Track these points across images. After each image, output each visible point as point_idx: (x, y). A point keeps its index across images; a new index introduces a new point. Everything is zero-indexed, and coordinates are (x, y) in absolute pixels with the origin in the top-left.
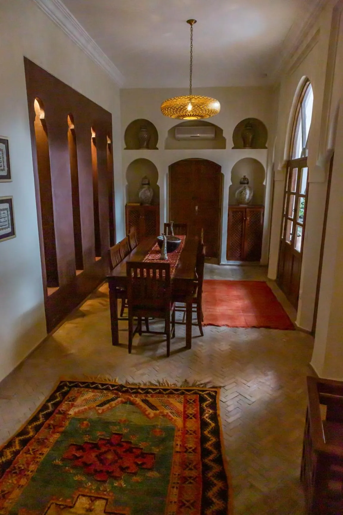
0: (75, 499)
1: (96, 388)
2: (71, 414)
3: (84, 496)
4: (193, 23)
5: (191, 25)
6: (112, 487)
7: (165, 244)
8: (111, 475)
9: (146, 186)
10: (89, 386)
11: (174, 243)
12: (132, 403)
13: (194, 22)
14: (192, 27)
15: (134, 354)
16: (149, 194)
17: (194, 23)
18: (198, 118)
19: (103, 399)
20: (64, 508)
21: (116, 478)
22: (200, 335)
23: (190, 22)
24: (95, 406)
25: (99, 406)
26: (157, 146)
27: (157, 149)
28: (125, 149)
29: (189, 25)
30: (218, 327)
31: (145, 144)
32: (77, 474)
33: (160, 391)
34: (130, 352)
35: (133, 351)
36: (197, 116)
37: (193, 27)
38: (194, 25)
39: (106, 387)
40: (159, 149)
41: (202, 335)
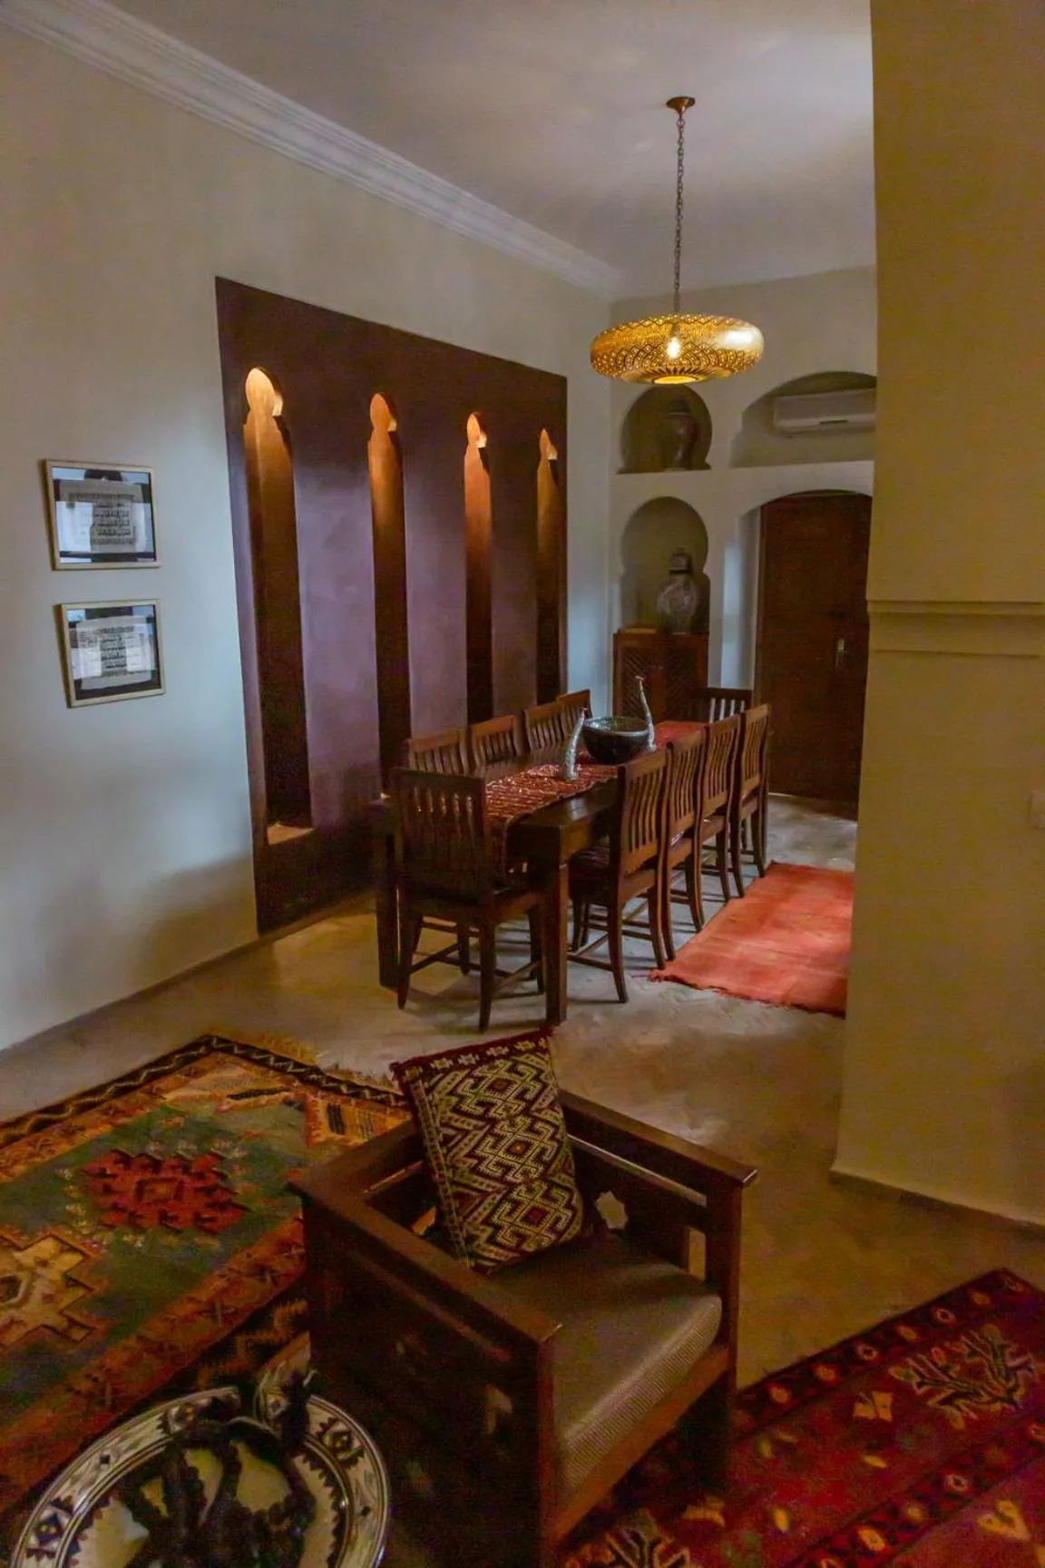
0: (37, 1239)
1: (262, 1063)
2: (165, 1099)
3: (56, 1238)
4: (684, 108)
5: (680, 111)
6: (117, 1241)
7: (573, 737)
8: (134, 1222)
9: (681, 579)
10: (248, 1054)
11: (620, 737)
12: (303, 1108)
13: (686, 103)
14: (681, 119)
15: (410, 1011)
16: (686, 600)
17: (687, 107)
18: (697, 379)
19: (251, 1086)
20: (9, 1246)
21: (138, 1229)
22: (615, 996)
23: (676, 104)
24: (226, 1095)
25: (232, 1097)
26: (708, 460)
27: (707, 467)
28: (622, 472)
29: (673, 111)
30: (692, 990)
31: (680, 454)
32: (79, 1201)
33: (388, 1097)
34: (401, 1004)
35: (409, 1004)
36: (694, 372)
37: (684, 116)
38: (688, 113)
39: (281, 1065)
40: (713, 468)
41: (623, 998)
